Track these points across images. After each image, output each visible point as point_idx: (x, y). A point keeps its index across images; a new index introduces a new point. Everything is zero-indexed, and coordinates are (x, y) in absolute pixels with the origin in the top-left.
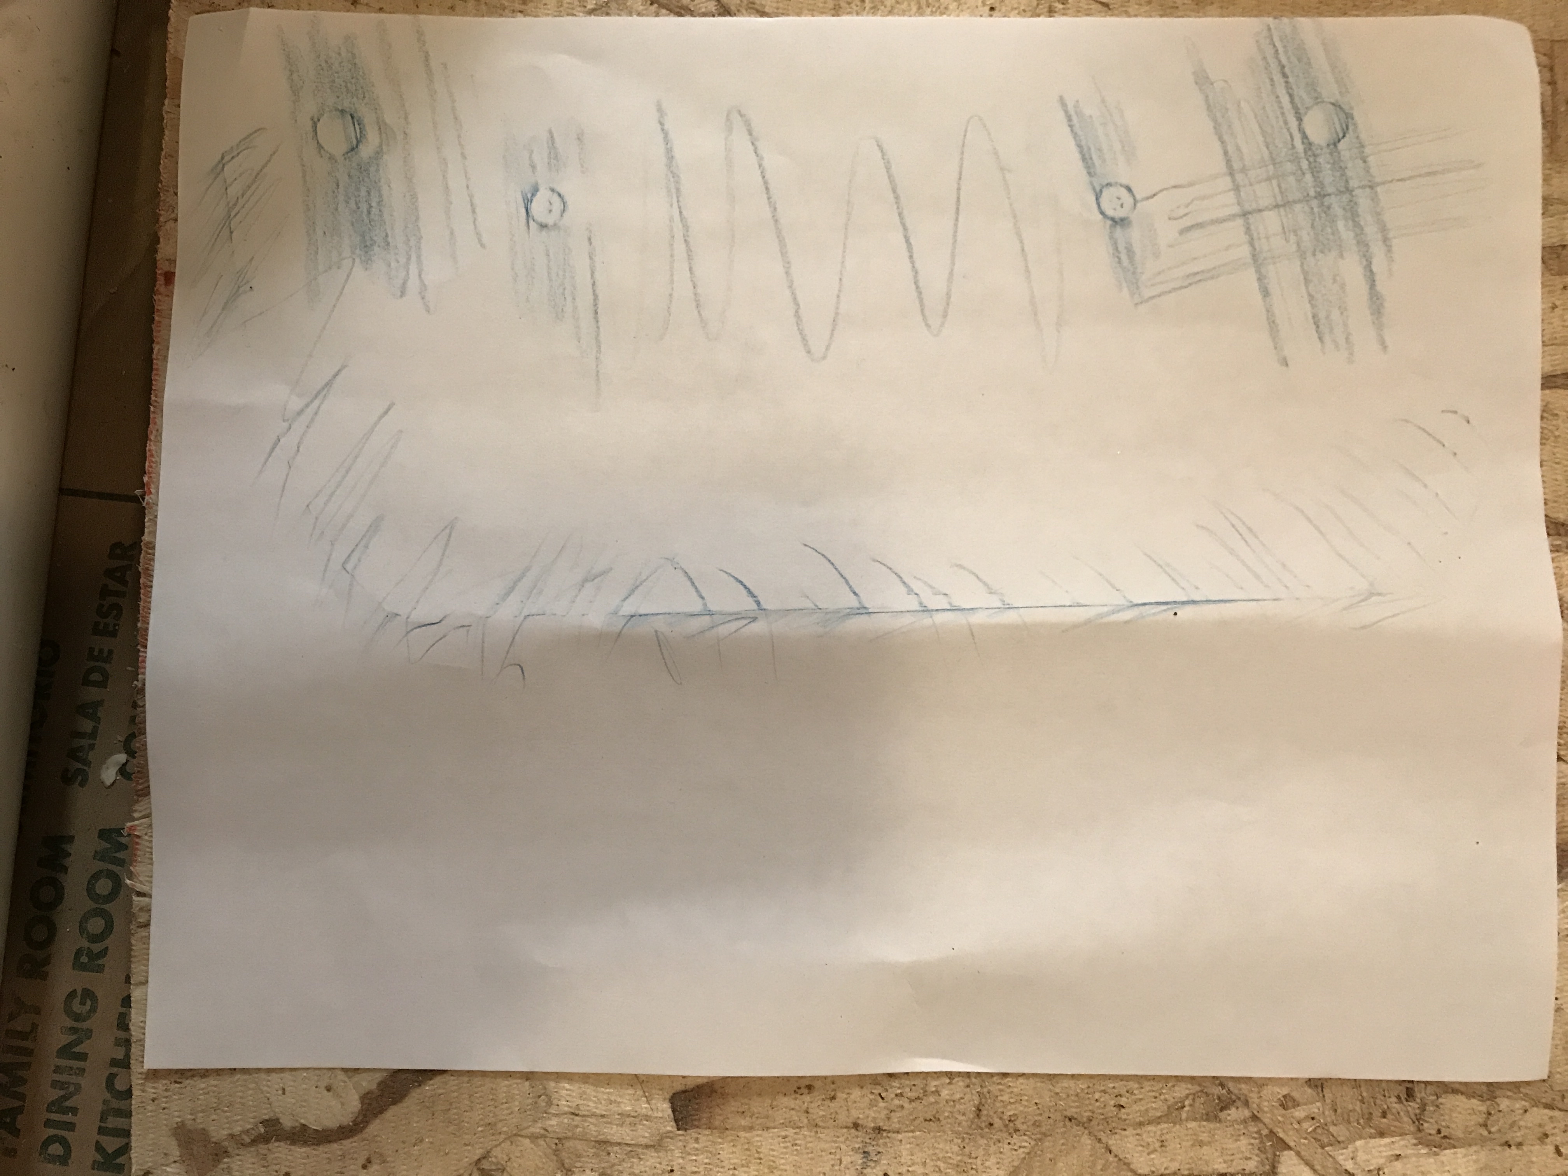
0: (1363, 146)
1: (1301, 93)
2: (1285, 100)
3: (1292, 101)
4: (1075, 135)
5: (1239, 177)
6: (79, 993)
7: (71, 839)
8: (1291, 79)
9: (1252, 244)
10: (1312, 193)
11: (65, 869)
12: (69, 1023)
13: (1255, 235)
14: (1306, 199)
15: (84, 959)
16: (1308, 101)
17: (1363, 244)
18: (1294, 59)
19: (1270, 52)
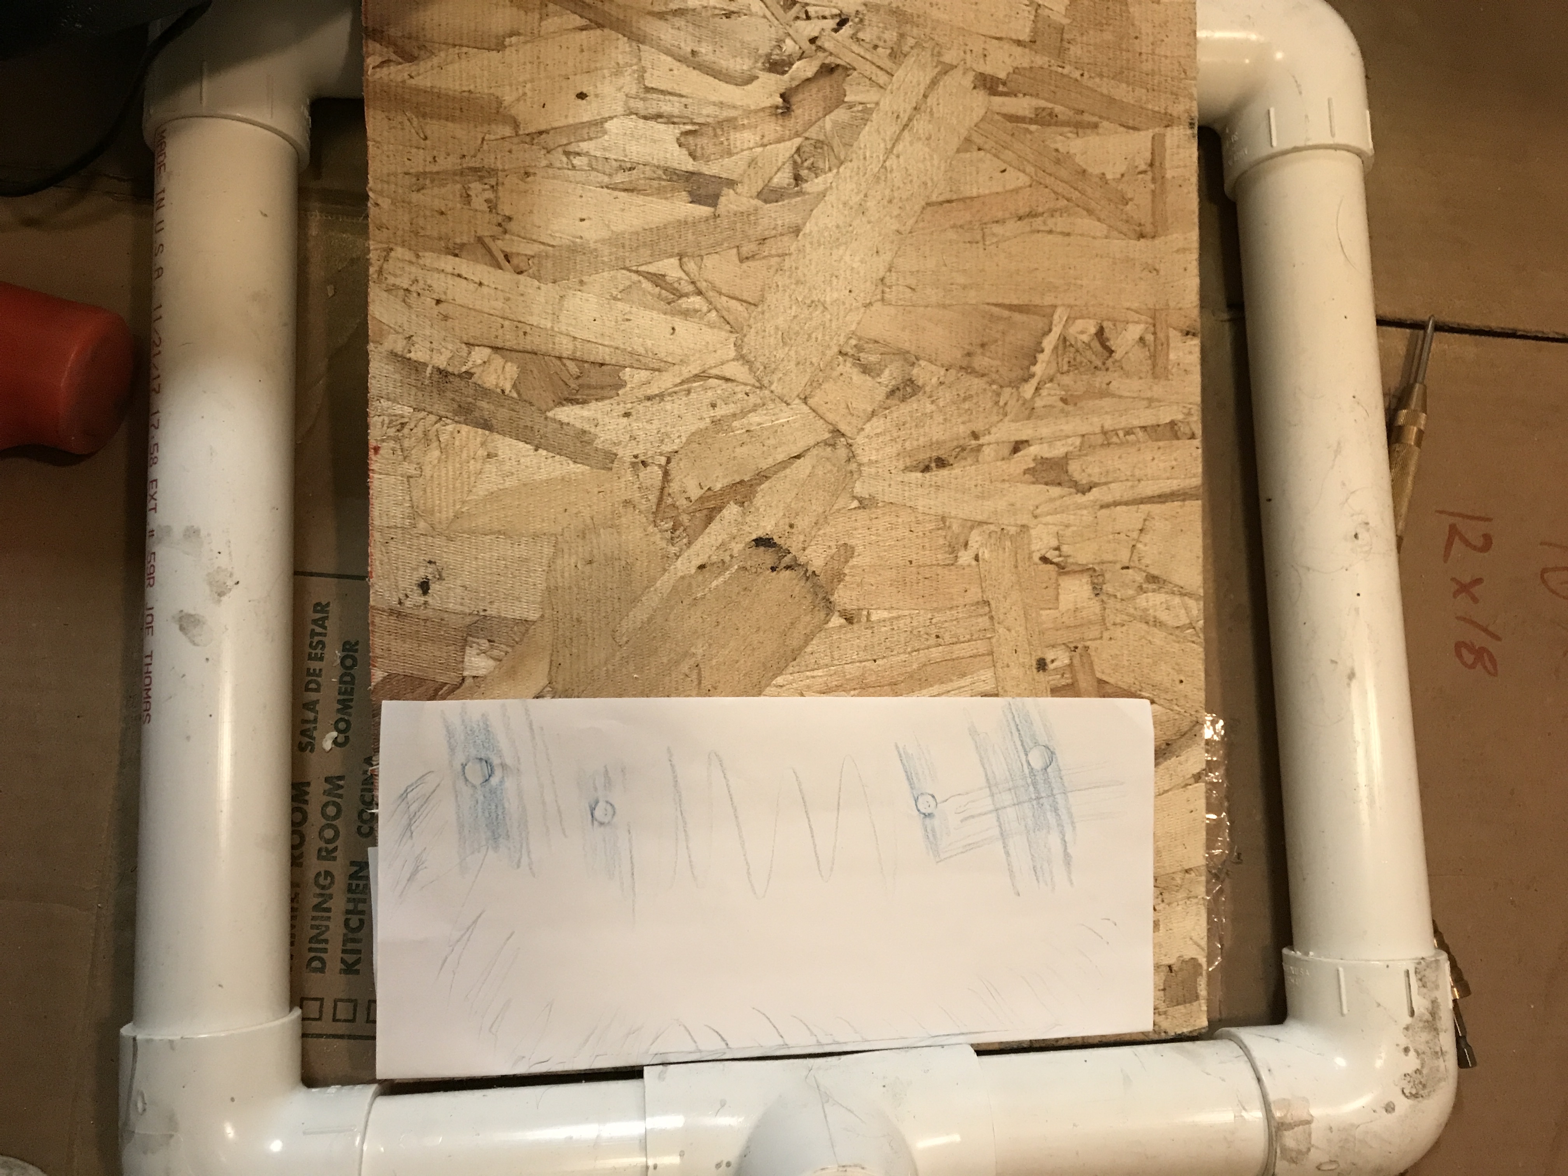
0: (1060, 770)
1: (1027, 740)
2: (1019, 744)
3: (1022, 745)
4: (904, 765)
5: (994, 789)
6: (323, 873)
7: (308, 784)
8: (1022, 732)
9: (1000, 826)
10: (1034, 797)
11: (306, 802)
12: (318, 891)
13: (1002, 822)
14: (1030, 800)
15: (324, 854)
16: (1031, 745)
17: (1060, 825)
18: (1024, 722)
19: (1010, 716)
